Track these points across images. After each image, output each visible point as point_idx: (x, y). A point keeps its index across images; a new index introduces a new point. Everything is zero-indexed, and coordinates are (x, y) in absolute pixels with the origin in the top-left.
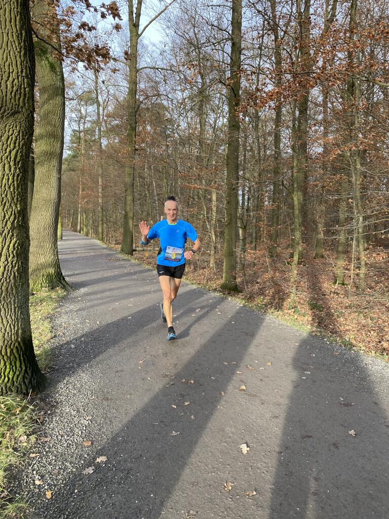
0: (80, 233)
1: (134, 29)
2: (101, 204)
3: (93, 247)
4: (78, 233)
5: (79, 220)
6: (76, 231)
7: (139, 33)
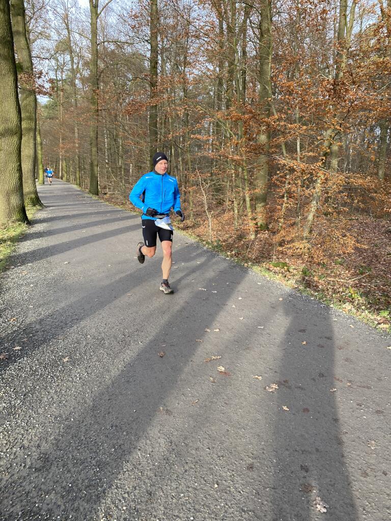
0: (62, 179)
1: (94, 10)
2: (78, 153)
3: (68, 190)
4: (60, 180)
5: (61, 168)
6: (58, 178)
7: (98, 13)
